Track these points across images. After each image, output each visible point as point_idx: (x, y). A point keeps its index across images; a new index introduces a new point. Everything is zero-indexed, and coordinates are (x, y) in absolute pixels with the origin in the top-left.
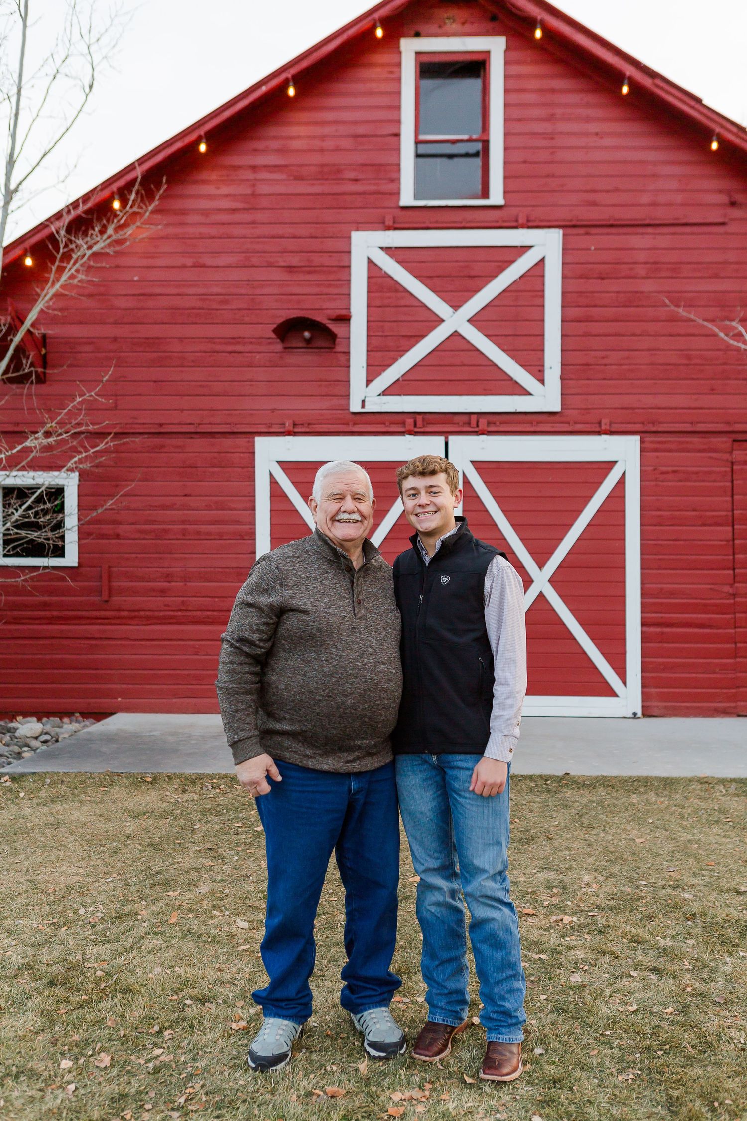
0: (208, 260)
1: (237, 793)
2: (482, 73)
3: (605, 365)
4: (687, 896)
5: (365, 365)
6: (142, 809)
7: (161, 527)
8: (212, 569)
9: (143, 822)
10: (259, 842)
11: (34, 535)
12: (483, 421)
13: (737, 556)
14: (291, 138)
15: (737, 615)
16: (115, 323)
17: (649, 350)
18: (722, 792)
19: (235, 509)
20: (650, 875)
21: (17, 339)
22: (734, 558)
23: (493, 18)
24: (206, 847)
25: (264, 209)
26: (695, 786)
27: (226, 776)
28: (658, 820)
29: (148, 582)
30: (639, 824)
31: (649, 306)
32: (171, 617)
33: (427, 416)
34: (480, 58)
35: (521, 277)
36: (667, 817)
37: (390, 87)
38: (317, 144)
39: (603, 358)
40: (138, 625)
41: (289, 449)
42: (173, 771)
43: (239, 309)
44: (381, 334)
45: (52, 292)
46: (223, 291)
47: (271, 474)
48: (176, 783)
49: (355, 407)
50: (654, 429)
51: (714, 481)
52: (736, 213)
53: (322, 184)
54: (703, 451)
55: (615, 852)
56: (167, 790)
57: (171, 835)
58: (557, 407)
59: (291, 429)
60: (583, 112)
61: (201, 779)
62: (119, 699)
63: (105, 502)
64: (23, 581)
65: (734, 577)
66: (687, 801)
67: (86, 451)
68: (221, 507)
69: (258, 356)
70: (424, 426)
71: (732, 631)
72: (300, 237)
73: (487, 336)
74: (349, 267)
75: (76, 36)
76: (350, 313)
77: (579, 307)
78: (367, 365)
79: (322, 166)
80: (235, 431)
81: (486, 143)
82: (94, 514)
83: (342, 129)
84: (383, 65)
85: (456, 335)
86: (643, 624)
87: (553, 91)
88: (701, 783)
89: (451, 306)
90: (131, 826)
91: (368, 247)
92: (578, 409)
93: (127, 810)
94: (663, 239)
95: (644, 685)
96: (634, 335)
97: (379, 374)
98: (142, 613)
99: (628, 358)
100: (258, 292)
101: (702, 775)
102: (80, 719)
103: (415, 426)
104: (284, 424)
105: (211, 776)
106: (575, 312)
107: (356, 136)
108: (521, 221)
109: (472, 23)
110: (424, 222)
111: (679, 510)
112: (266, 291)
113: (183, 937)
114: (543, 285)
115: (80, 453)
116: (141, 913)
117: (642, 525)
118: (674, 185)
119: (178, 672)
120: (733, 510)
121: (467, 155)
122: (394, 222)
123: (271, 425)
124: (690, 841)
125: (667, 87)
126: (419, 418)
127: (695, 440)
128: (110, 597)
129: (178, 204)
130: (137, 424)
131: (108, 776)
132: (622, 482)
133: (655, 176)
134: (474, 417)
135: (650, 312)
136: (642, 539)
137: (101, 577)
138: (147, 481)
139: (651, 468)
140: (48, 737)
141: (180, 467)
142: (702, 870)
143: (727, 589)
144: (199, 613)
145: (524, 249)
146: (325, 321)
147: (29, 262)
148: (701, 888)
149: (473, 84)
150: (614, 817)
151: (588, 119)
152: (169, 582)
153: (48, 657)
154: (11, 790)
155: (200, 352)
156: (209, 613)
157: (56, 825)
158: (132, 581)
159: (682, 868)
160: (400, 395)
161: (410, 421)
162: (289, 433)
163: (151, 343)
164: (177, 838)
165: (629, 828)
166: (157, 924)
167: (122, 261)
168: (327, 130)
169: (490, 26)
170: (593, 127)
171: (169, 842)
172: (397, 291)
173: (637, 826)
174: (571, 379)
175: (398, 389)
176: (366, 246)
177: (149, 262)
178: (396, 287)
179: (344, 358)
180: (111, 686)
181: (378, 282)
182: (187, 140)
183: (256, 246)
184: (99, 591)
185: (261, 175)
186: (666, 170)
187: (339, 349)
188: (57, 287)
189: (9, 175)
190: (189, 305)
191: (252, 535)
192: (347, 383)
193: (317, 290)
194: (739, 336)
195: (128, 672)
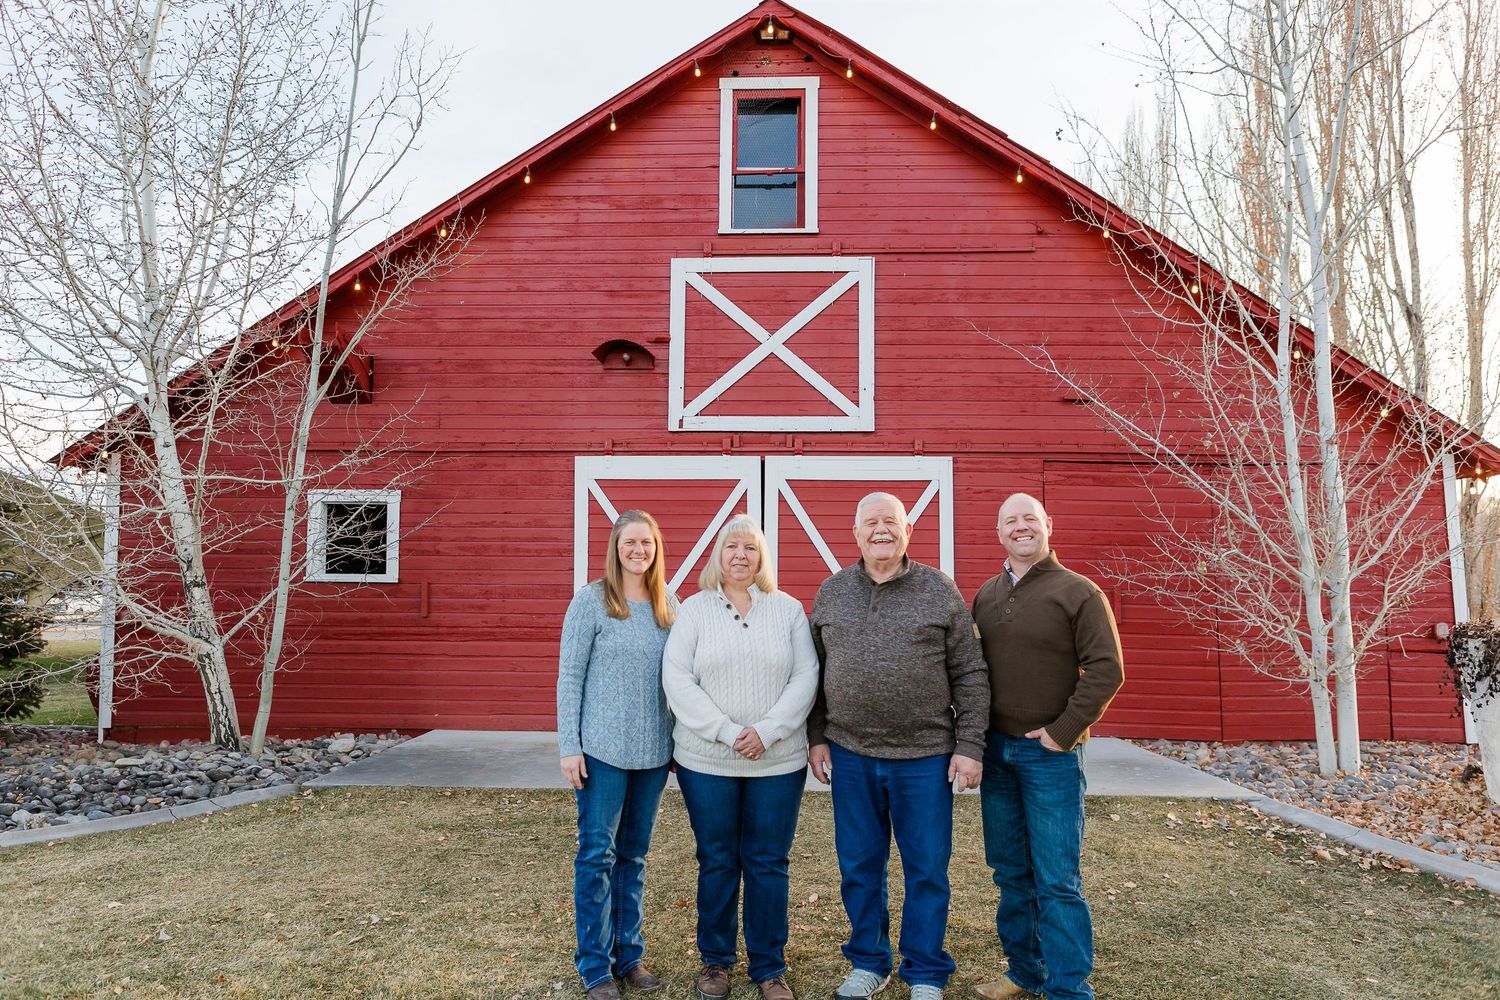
0: (531, 285)
2: (798, 109)
3: (918, 387)
5: (682, 386)
7: (481, 544)
8: (529, 586)
11: (352, 551)
12: (799, 442)
14: (614, 170)
16: (441, 345)
17: (961, 373)
19: (555, 527)
21: (340, 363)
23: (808, 59)
25: (587, 236)
27: (524, 791)
29: (466, 598)
32: (490, 634)
33: (745, 436)
34: (795, 95)
35: (836, 302)
37: (711, 122)
38: (639, 175)
39: (916, 380)
40: (457, 642)
41: (608, 468)
42: (473, 787)
43: (561, 332)
44: (698, 356)
45: (376, 316)
46: (544, 314)
47: (590, 493)
48: (474, 798)
49: (673, 426)
50: (965, 450)
52: (1042, 242)
53: (643, 213)
54: (1017, 471)
56: (465, 804)
58: (870, 428)
59: (610, 448)
61: (499, 794)
62: (436, 716)
63: (425, 519)
64: (343, 596)
67: (408, 468)
68: (540, 524)
69: (579, 378)
70: (740, 446)
72: (621, 264)
73: (803, 359)
75: (405, 77)
76: (668, 335)
78: (685, 387)
79: (643, 196)
80: (555, 450)
81: (802, 175)
82: (413, 531)
83: (663, 162)
84: (703, 102)
85: (772, 357)
87: (864, 126)
89: (768, 330)
91: (687, 272)
92: (891, 429)
94: (974, 267)
96: (946, 358)
97: (696, 395)
98: (461, 630)
99: (941, 380)
100: (580, 315)
102: (397, 735)
103: (733, 445)
104: (602, 444)
105: (510, 792)
106: (887, 336)
107: (676, 168)
108: (835, 249)
109: (788, 65)
110: (743, 249)
112: (589, 314)
114: (857, 308)
115: (402, 471)
117: (956, 544)
118: (983, 215)
119: (496, 689)
121: (784, 186)
122: (712, 249)
123: (590, 445)
125: (974, 124)
126: (736, 438)
127: (1007, 460)
128: (429, 612)
129: (502, 232)
130: (460, 443)
131: (409, 790)
132: (935, 500)
133: (964, 206)
134: (789, 437)
135: (962, 337)
136: (956, 558)
137: (420, 593)
139: (963, 488)
140: (359, 753)
141: (501, 486)
144: (516, 630)
145: (838, 275)
146: (644, 344)
147: (358, 287)
149: (790, 120)
151: (899, 154)
152: (488, 599)
153: (367, 672)
154: (312, 804)
155: (523, 373)
157: (348, 838)
158: (450, 598)
160: (715, 415)
161: (727, 442)
162: (608, 453)
163: (475, 365)
167: (446, 287)
168: (648, 162)
169: (805, 66)
170: (904, 160)
172: (715, 314)
174: (884, 400)
175: (715, 409)
176: (685, 272)
177: (475, 287)
178: (714, 311)
179: (662, 379)
180: (428, 702)
181: (697, 306)
182: (513, 172)
183: (579, 272)
184: (419, 608)
185: (584, 205)
186: (975, 201)
187: (657, 370)
188: (379, 312)
189: (336, 208)
190: (512, 328)
191: (570, 551)
192: (666, 402)
193: (637, 314)
194: (1045, 360)
195: (444, 688)
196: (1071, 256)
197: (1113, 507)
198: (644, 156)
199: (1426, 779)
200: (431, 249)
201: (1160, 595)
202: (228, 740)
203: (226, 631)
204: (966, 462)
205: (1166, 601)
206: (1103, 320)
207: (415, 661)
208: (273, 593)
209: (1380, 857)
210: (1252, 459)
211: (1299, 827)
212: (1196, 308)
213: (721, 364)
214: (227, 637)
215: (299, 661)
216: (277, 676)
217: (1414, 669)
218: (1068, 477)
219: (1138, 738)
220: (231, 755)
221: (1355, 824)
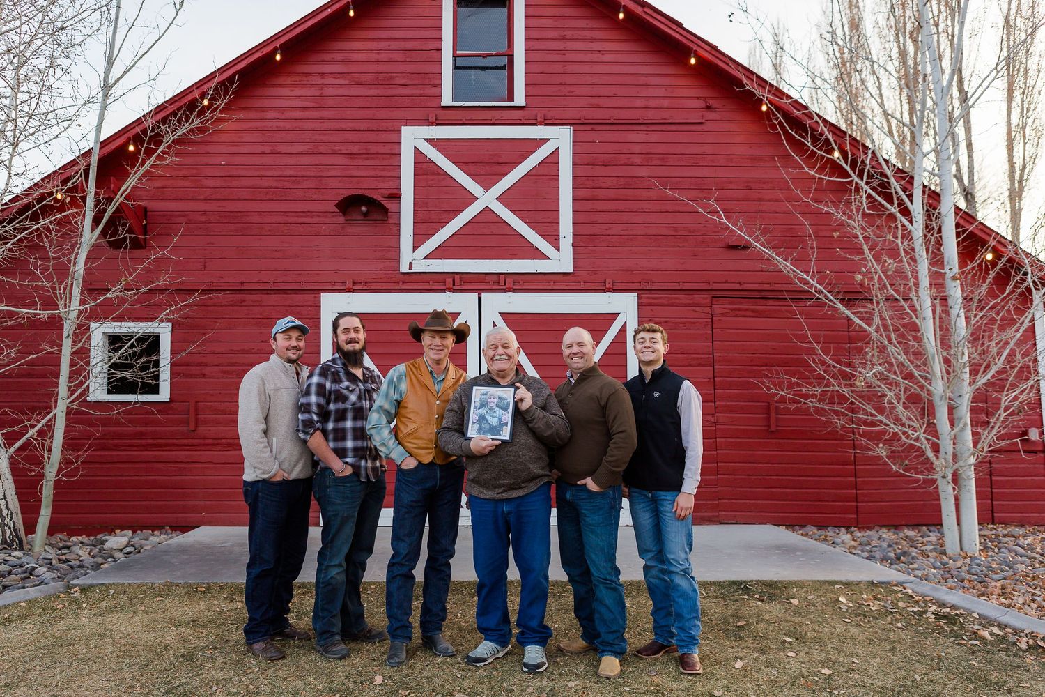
0: (282, 148)
2: (507, 3)
3: (609, 235)
5: (412, 234)
11: (125, 374)
12: (510, 281)
13: (717, 391)
14: (353, 51)
15: (719, 440)
16: (205, 199)
17: (643, 223)
21: (110, 210)
22: (716, 393)
25: (329, 108)
29: (229, 414)
31: (642, 188)
33: (464, 276)
35: (540, 164)
37: (434, 12)
38: (374, 56)
39: (607, 230)
40: (219, 452)
41: (349, 303)
43: (308, 189)
44: (425, 209)
45: (142, 171)
46: (295, 174)
48: (226, 593)
49: (404, 268)
50: (648, 288)
51: (698, 330)
52: (711, 115)
53: (378, 88)
54: (689, 305)
56: (217, 599)
58: (570, 269)
59: (351, 287)
60: (588, 34)
62: (203, 514)
63: (188, 347)
64: (118, 413)
65: (715, 407)
67: (177, 304)
69: (324, 227)
70: (461, 285)
71: (714, 453)
72: (359, 131)
73: (513, 211)
74: (399, 155)
76: (400, 191)
77: (587, 188)
78: (415, 235)
79: (378, 74)
80: (304, 288)
81: (511, 58)
83: (395, 45)
85: (487, 210)
87: (564, 17)
89: (484, 187)
91: (416, 137)
92: (587, 271)
94: (653, 135)
96: (633, 211)
97: (424, 241)
99: (627, 230)
100: (324, 174)
102: (170, 531)
103: (454, 284)
104: (344, 283)
106: (583, 193)
107: (405, 50)
108: (539, 120)
110: (461, 120)
112: (331, 174)
114: (558, 170)
115: (172, 306)
118: (662, 92)
120: (713, 353)
121: (496, 68)
122: (438, 118)
123: (334, 284)
125: (654, 14)
126: (457, 277)
127: (682, 296)
128: (196, 427)
130: (222, 282)
131: (168, 586)
132: (623, 330)
133: (646, 85)
134: (502, 277)
135: (645, 193)
137: (189, 410)
140: (132, 549)
141: (257, 319)
143: (710, 418)
145: (543, 141)
146: (379, 199)
147: (131, 148)
149: (501, 13)
151: (592, 40)
153: (143, 478)
154: (76, 601)
155: (276, 223)
158: (215, 414)
160: (441, 259)
161: (449, 281)
162: (349, 290)
163: (233, 216)
167: (211, 149)
168: (382, 45)
170: (596, 46)
172: (438, 174)
174: (581, 246)
175: (440, 253)
176: (414, 138)
177: (234, 150)
178: (438, 171)
179: (395, 228)
180: (197, 503)
181: (423, 166)
182: (266, 51)
183: (325, 138)
184: (187, 422)
185: (327, 81)
186: (655, 80)
187: (391, 221)
188: (147, 166)
189: (107, 73)
190: (267, 185)
192: (397, 248)
193: (372, 173)
194: (715, 212)
195: (210, 490)
196: (733, 127)
197: (769, 335)
198: (380, 40)
199: (1035, 558)
201: (813, 407)
202: (13, 541)
203: (10, 445)
204: (648, 298)
205: (819, 411)
206: (760, 180)
207: (185, 468)
208: (54, 411)
209: (1033, 636)
210: (893, 292)
211: (953, 607)
212: (844, 165)
213: (445, 215)
214: (12, 450)
215: (76, 469)
216: (57, 484)
217: (1010, 466)
218: (734, 309)
219: (790, 526)
220: (14, 554)
221: (1001, 604)
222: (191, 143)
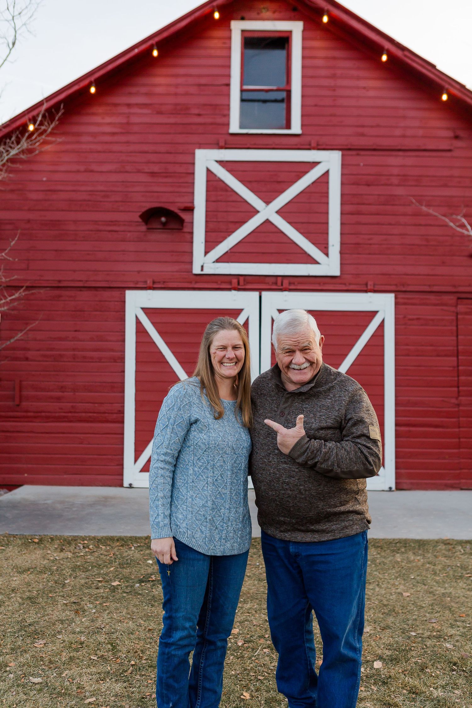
0: (94, 167)
1: (102, 552)
2: (286, 46)
3: (371, 244)
4: (449, 646)
5: (203, 241)
6: (28, 565)
7: (58, 353)
8: (94, 383)
9: (27, 577)
10: (114, 596)
12: (286, 282)
13: (462, 378)
14: (155, 85)
15: (461, 419)
16: (29, 210)
17: (400, 235)
18: (461, 552)
19: (111, 341)
20: (417, 626)
22: (458, 380)
23: (294, 9)
24: (72, 601)
25: (136, 133)
26: (441, 547)
27: (94, 538)
28: (418, 576)
29: (48, 392)
30: (404, 580)
31: (400, 205)
32: (64, 417)
33: (247, 277)
34: (285, 35)
35: (314, 183)
36: (424, 573)
37: (224, 53)
38: (173, 90)
39: (369, 239)
40: (40, 422)
41: (149, 299)
42: (55, 534)
43: (116, 202)
44: (215, 220)
46: (105, 189)
47: (136, 317)
48: (56, 544)
49: (196, 270)
50: (404, 289)
51: (445, 326)
52: (459, 144)
53: (176, 117)
54: (437, 305)
55: (388, 604)
56: (49, 549)
57: (46, 589)
58: (337, 273)
59: (151, 285)
60: (355, 73)
61: (75, 540)
62: (26, 475)
63: (17, 334)
65: (459, 392)
66: (437, 559)
67: (5, 298)
68: (101, 339)
69: (129, 234)
70: (244, 285)
71: (457, 430)
72: (160, 153)
73: (290, 223)
74: (193, 174)
76: (193, 205)
77: (352, 204)
78: (206, 241)
79: (176, 105)
80: (112, 286)
81: (289, 92)
82: (8, 343)
83: (191, 80)
84: (219, 38)
85: (267, 222)
86: (397, 425)
87: (334, 58)
88: (445, 544)
89: (265, 202)
90: (17, 581)
91: (207, 160)
92: (352, 274)
93: (16, 567)
94: (409, 160)
95: (397, 468)
96: (390, 224)
97: (213, 248)
98: (43, 414)
99: (386, 240)
100: (130, 190)
101: (445, 538)
103: (239, 285)
104: (146, 282)
105: (83, 538)
106: (349, 208)
107: (199, 85)
108: (313, 145)
109: (280, 12)
110: (246, 144)
111: (423, 346)
112: (137, 189)
113: (40, 690)
114: (328, 188)
116: (10, 665)
117: (396, 355)
118: (417, 123)
119: (69, 456)
120: (457, 346)
121: (276, 101)
122: (225, 144)
123: (137, 283)
124: (443, 593)
125: (412, 57)
126: (241, 279)
127: (432, 297)
128: (20, 402)
129: (75, 129)
130: (43, 280)
131: (6, 537)
132: (382, 325)
133: (405, 117)
134: (280, 279)
136: (396, 365)
137: (15, 388)
138: (49, 320)
139: (401, 316)
141: (73, 311)
142: (456, 621)
143: (454, 401)
144: (84, 414)
145: (315, 164)
146: (176, 211)
148: (458, 638)
149: (280, 54)
150: (384, 573)
151: (358, 78)
152: (63, 392)
155: (89, 230)
156: (91, 414)
158: (36, 391)
159: (441, 619)
160: (228, 262)
161: (235, 281)
162: (150, 288)
163: (54, 224)
164: (51, 592)
165: (397, 583)
166: (21, 677)
167: (35, 167)
168: (180, 80)
169: (292, 14)
170: (362, 83)
171: (44, 595)
172: (226, 191)
173: (403, 582)
174: (347, 254)
177: (54, 168)
178: (227, 189)
179: (189, 236)
180: (21, 465)
182: (82, 84)
183: (129, 159)
184: (13, 398)
185: (133, 111)
186: (412, 113)
187: (185, 230)
190: (81, 198)
191: (122, 359)
192: (191, 253)
193: (171, 189)
194: (463, 226)
195: (32, 456)
198: (177, 76)
200: (23, 135)
204: (403, 298)
207: (11, 436)
213: (231, 226)
222: (22, 162)
